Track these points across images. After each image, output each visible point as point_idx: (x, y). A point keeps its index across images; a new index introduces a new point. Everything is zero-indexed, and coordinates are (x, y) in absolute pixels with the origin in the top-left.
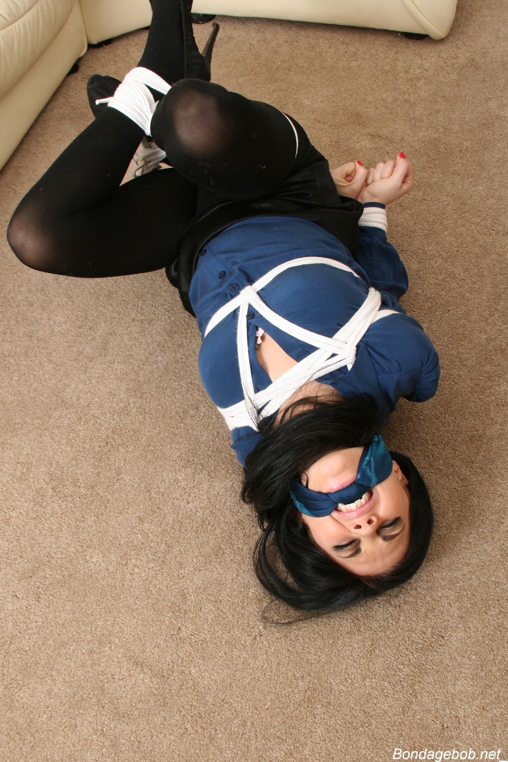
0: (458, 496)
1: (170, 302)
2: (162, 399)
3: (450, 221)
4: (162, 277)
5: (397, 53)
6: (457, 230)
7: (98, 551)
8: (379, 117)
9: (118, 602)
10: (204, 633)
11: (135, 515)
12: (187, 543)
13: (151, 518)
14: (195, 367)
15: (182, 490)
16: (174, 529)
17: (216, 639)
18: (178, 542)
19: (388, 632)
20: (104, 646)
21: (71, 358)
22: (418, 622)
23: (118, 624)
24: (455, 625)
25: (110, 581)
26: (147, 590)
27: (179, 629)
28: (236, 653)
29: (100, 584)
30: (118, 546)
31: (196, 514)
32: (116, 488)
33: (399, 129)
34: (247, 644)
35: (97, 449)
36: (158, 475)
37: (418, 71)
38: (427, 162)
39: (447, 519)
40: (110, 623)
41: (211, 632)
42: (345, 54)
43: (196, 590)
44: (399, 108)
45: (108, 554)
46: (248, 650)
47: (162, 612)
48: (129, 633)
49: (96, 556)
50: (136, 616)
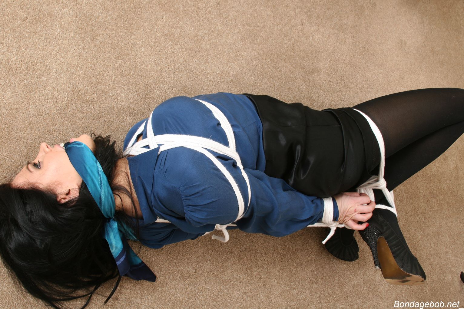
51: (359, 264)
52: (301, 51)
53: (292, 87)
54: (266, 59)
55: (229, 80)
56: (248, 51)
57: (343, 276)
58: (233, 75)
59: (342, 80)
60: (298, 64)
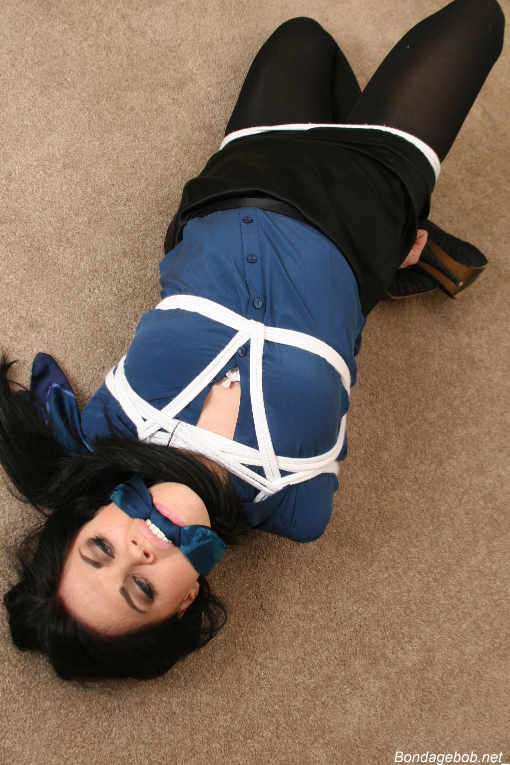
0: (376, 443)
11: (122, 245)
13: (134, 258)
23: (55, 323)
25: (69, 282)
26: (96, 314)
29: (58, 277)
30: (93, 259)
39: (358, 453)
40: (48, 315)
47: (97, 342)
51: (424, 337)
52: (145, 60)
53: (165, 124)
54: (98, 103)
55: (60, 166)
56: (63, 105)
57: (411, 368)
58: (61, 155)
59: (236, 72)
60: (153, 83)
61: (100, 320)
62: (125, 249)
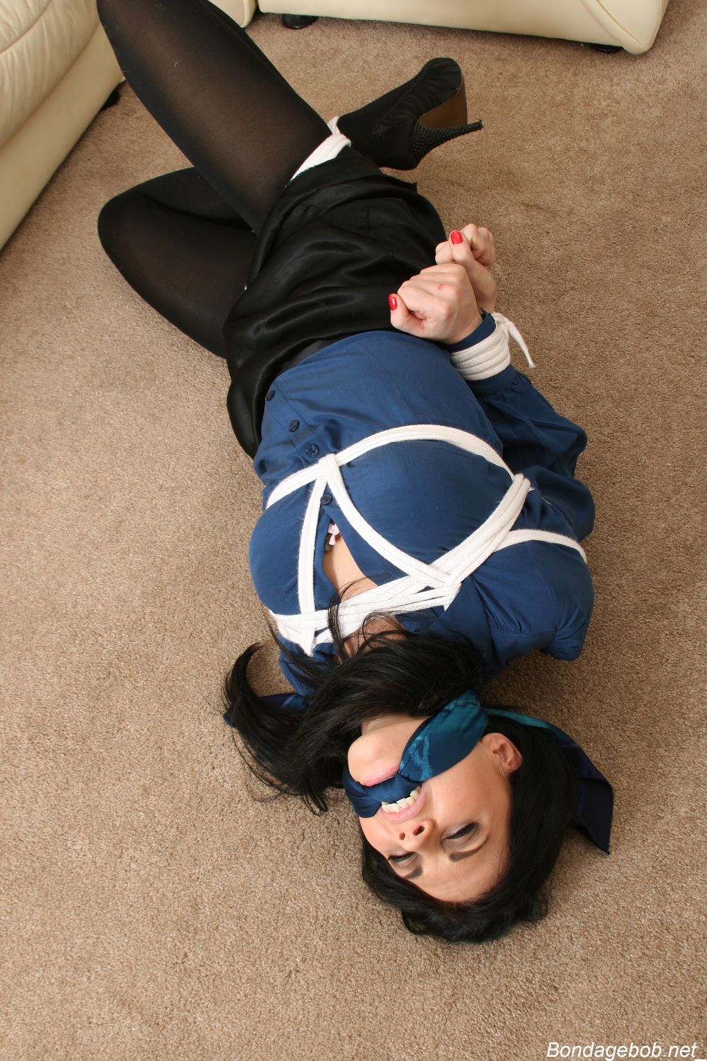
1: (215, 461)
2: (192, 609)
3: (629, 342)
4: (206, 421)
5: (575, 74)
6: (639, 356)
7: (83, 835)
8: (540, 176)
9: (105, 912)
10: (218, 963)
11: (138, 783)
12: (207, 829)
13: (160, 789)
14: (240, 561)
15: (206, 749)
16: (190, 806)
17: (234, 974)
18: (194, 826)
19: (478, 977)
20: (81, 975)
21: (71, 543)
22: (522, 965)
23: (103, 944)
24: (575, 971)
25: (96, 880)
26: (146, 895)
27: (186, 955)
28: (260, 995)
29: (82, 883)
30: (112, 829)
31: (223, 786)
32: (116, 742)
33: (568, 196)
34: (277, 983)
35: (94, 682)
36: (175, 725)
37: (604, 104)
38: (604, 247)
40: (91, 941)
41: (228, 963)
42: (501, 76)
43: (213, 899)
44: (570, 163)
45: (96, 839)
46: (278, 991)
47: (163, 929)
48: (116, 958)
49: (80, 842)
50: (128, 933)
61: (155, 899)
62: (144, 784)
